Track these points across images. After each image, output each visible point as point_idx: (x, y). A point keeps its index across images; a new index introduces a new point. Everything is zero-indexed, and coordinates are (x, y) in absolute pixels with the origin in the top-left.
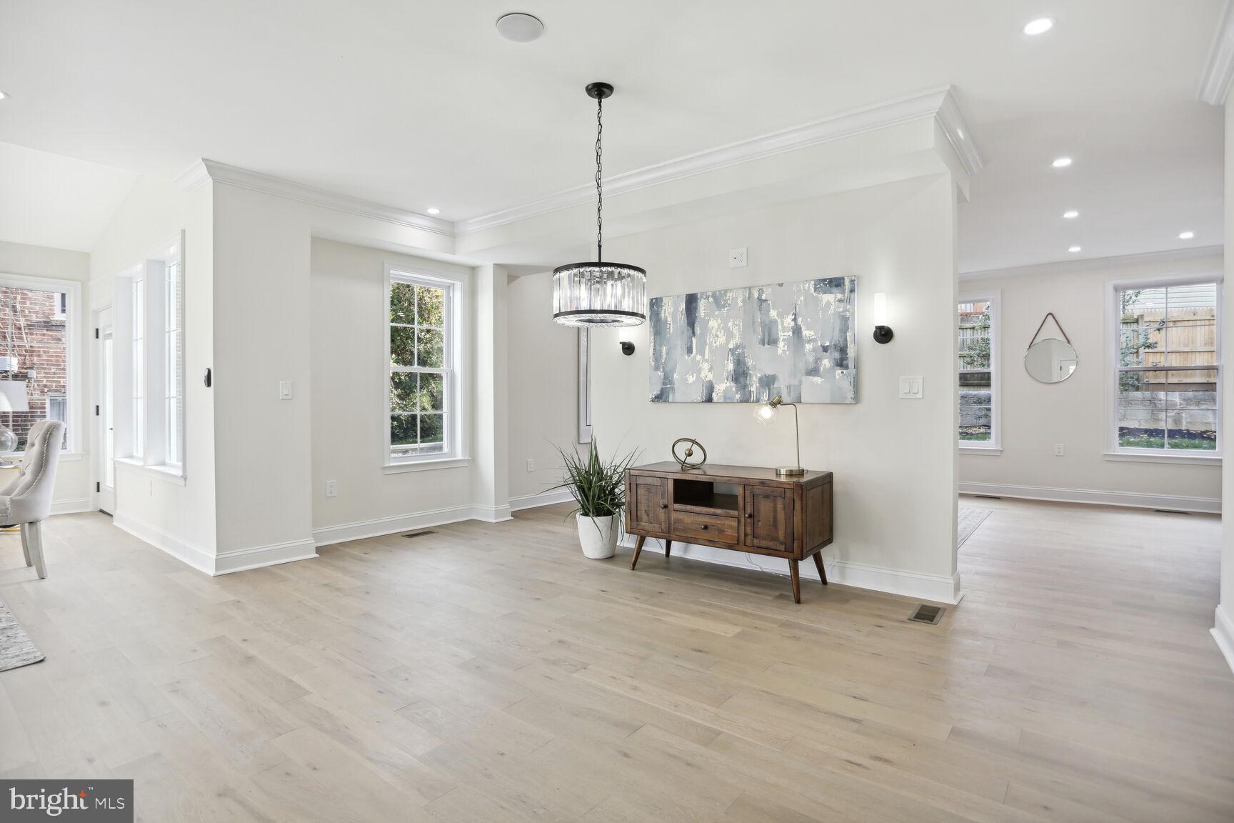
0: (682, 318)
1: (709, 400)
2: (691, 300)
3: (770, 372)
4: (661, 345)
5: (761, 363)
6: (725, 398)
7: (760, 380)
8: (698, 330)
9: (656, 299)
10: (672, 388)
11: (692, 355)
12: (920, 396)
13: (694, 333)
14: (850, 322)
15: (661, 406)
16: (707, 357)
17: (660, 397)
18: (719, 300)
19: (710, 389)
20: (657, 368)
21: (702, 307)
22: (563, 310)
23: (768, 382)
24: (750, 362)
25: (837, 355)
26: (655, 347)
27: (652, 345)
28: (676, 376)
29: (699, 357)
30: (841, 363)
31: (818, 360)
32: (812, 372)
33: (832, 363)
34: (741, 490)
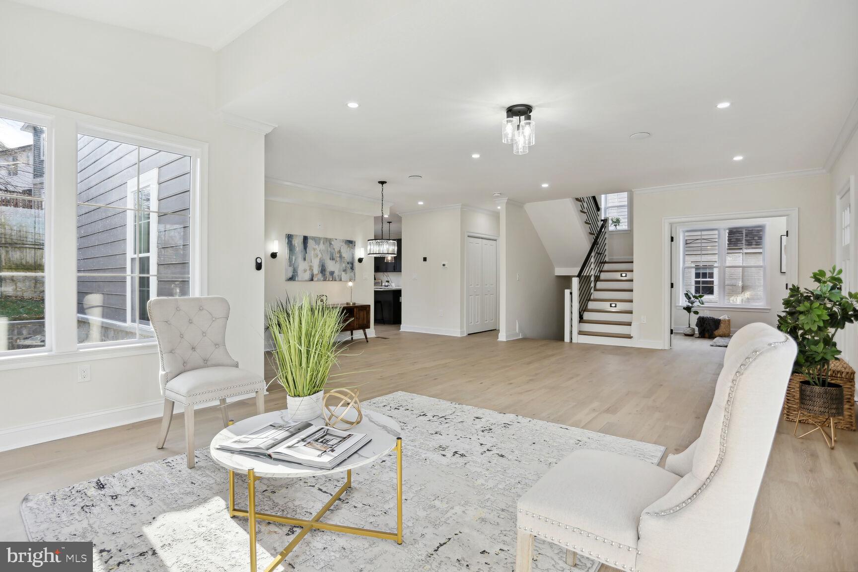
0: (302, 246)
1: (312, 280)
2: (305, 239)
3: (332, 270)
4: (292, 256)
6: (318, 279)
7: (330, 273)
9: (291, 235)
10: (297, 275)
11: (306, 261)
13: (306, 252)
14: (354, 255)
15: (292, 283)
17: (292, 279)
18: (317, 240)
19: (313, 276)
20: (290, 266)
21: (311, 243)
23: (332, 273)
24: (326, 266)
25: (351, 265)
26: (289, 256)
28: (298, 269)
29: (308, 262)
30: (352, 268)
31: (346, 267)
32: (345, 271)
33: (350, 268)
34: (355, 310)
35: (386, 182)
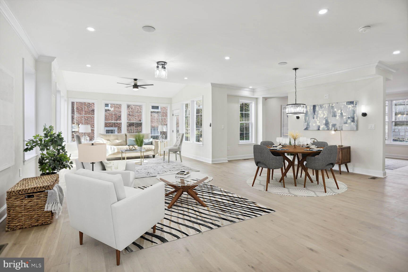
0: (312, 110)
1: (319, 130)
2: (314, 107)
3: (334, 123)
4: (306, 117)
5: (332, 121)
6: (323, 129)
7: (332, 125)
8: (316, 113)
10: (309, 127)
11: (314, 119)
12: (374, 129)
13: (315, 114)
14: (355, 112)
15: (306, 131)
16: (318, 120)
17: (306, 129)
18: (321, 106)
19: (319, 127)
20: (305, 122)
21: (317, 108)
22: (289, 113)
24: (329, 121)
25: (352, 119)
27: (304, 117)
28: (310, 124)
29: (316, 120)
30: (353, 121)
31: (347, 120)
32: (345, 123)
33: (350, 121)
35: (298, 69)
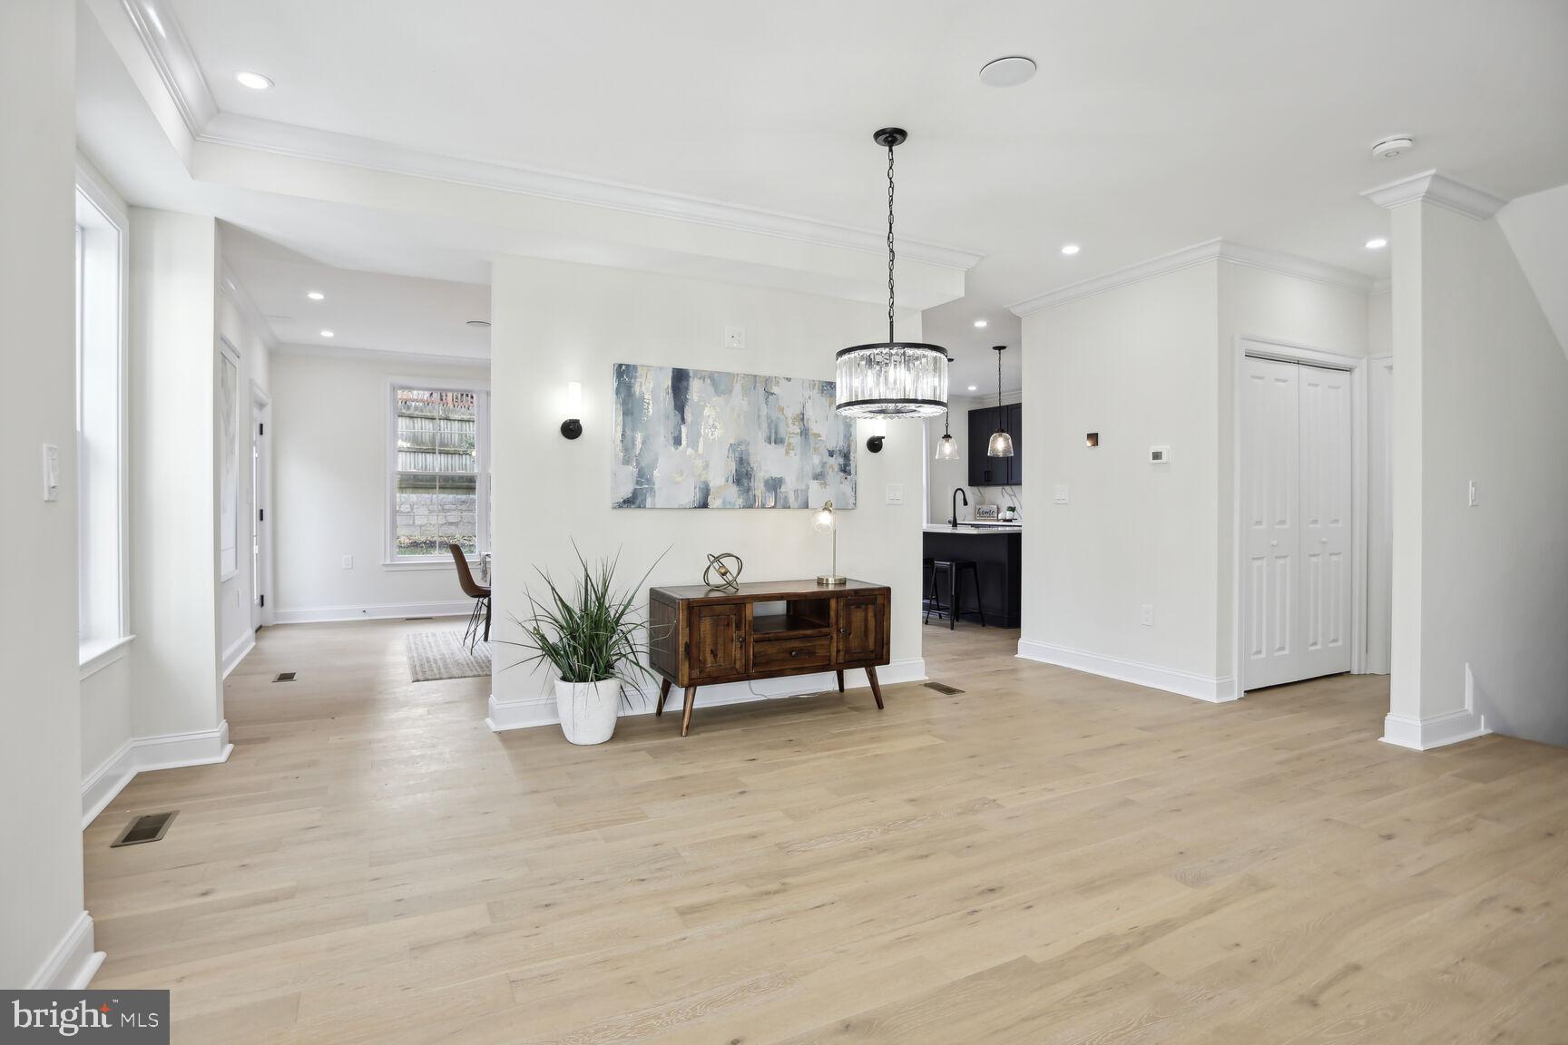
0: (667, 400)
1: (704, 505)
2: (680, 379)
3: (776, 474)
4: (634, 430)
5: (768, 463)
6: (724, 503)
7: (766, 483)
8: (689, 417)
9: (627, 366)
10: (652, 490)
11: (680, 448)
12: (902, 502)
13: (683, 420)
14: (852, 430)
15: (631, 514)
16: (700, 452)
17: (631, 502)
18: (719, 382)
19: (706, 492)
20: (626, 461)
21: (696, 389)
23: (774, 485)
24: (754, 462)
26: (624, 431)
27: (620, 429)
28: (656, 474)
29: (690, 451)
30: (845, 469)
31: (824, 465)
32: (819, 476)
33: (836, 468)
34: (833, 603)
35: (902, 138)
